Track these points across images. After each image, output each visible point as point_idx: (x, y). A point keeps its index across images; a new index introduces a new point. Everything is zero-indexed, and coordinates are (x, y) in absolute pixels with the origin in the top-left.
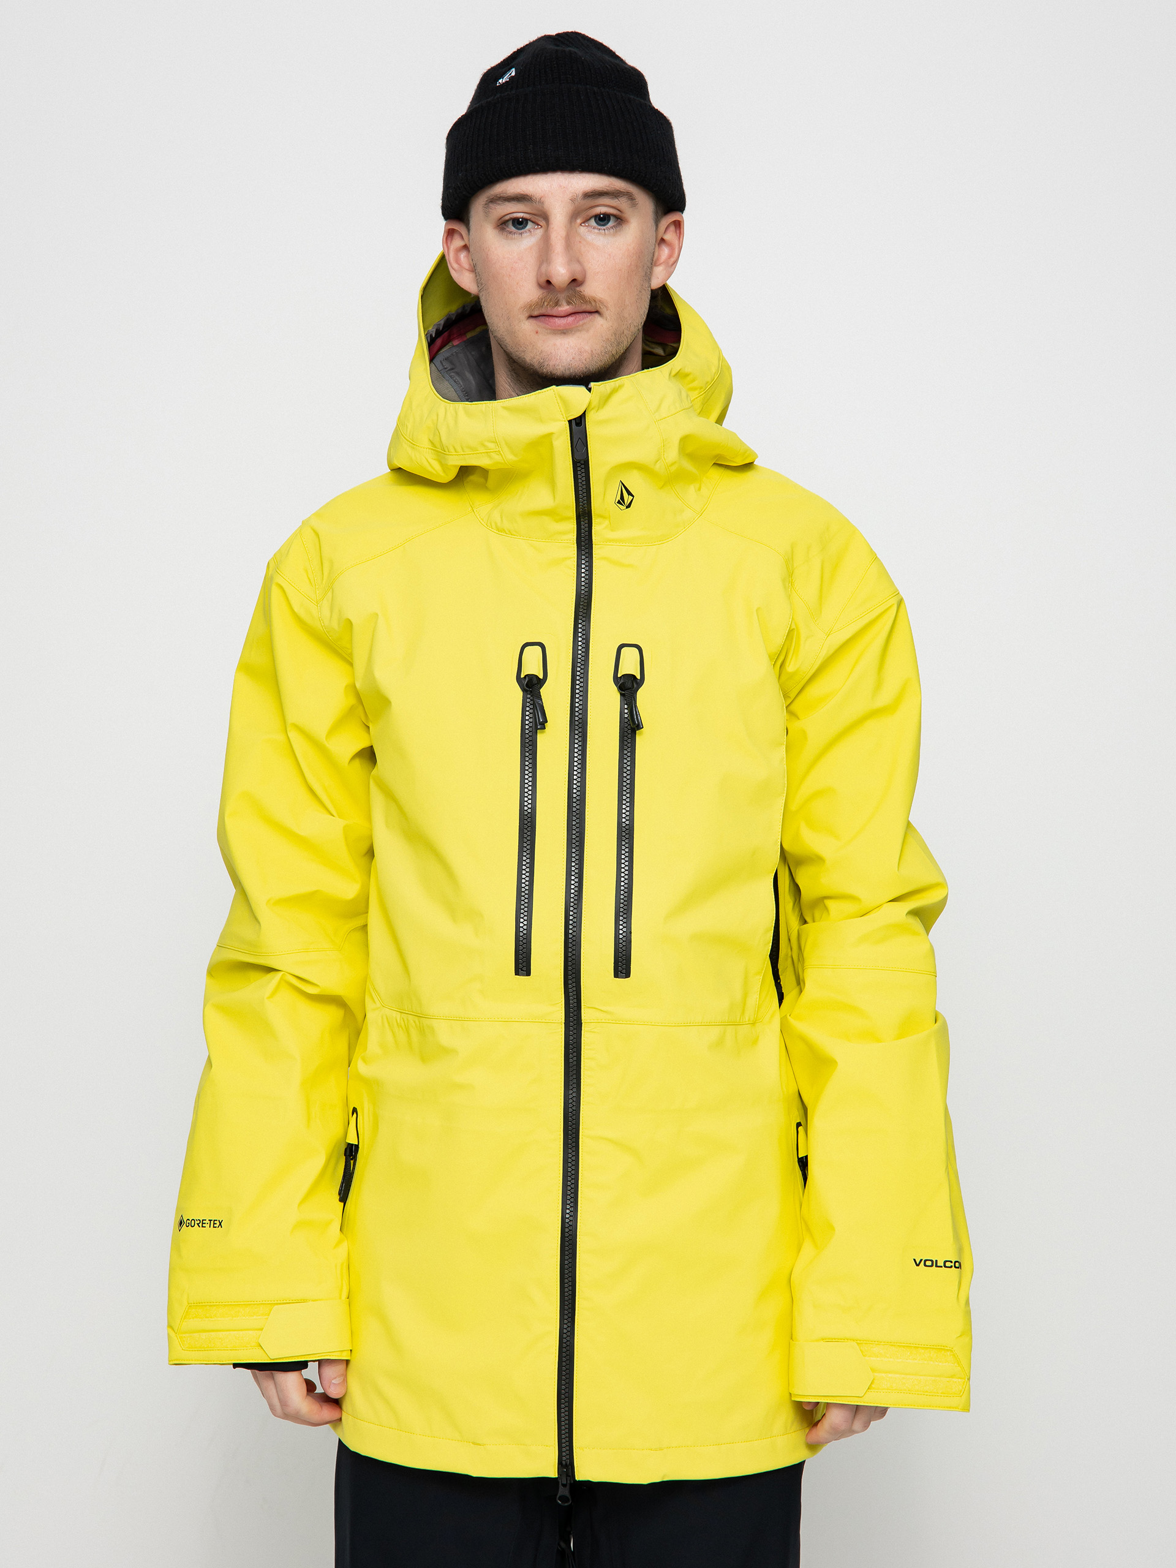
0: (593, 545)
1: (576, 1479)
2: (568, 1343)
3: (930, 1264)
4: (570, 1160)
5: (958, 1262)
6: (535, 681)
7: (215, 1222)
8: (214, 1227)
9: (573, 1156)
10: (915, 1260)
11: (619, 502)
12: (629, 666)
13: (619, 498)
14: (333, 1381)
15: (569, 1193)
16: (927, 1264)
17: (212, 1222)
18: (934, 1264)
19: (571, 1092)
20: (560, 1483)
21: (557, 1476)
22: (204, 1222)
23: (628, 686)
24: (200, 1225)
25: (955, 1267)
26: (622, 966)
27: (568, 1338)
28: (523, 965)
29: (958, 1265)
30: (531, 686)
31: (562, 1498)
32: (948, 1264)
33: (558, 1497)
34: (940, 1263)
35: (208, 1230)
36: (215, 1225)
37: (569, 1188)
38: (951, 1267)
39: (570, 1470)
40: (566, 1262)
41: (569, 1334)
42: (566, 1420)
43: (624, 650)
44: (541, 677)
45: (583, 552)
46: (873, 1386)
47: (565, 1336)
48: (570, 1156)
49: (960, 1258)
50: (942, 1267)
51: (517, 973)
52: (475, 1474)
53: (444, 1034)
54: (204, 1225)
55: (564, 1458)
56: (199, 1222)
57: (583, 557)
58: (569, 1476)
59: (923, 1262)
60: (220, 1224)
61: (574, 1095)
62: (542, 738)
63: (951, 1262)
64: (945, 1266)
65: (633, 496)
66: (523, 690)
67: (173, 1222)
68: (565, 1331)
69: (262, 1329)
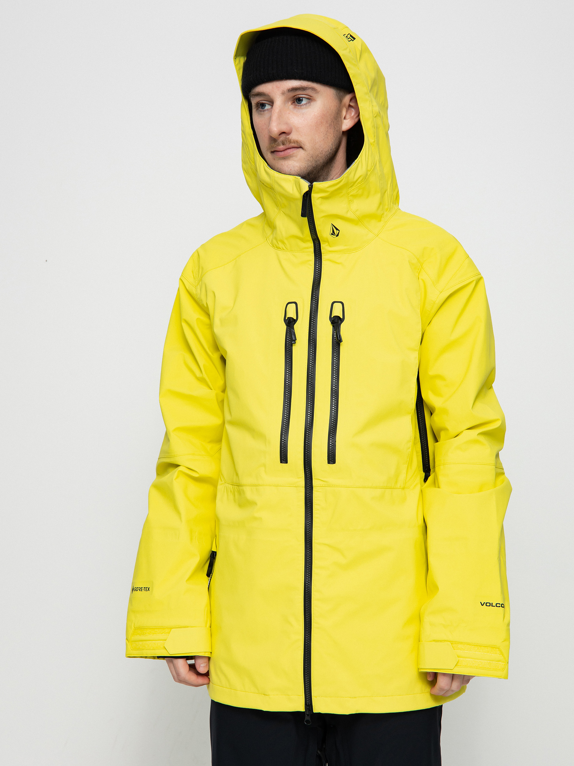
0: (322, 254)
1: (314, 712)
2: (308, 645)
3: (489, 605)
4: (308, 555)
5: (503, 604)
6: (292, 320)
7: (147, 588)
8: (146, 591)
9: (310, 553)
10: (481, 603)
11: (332, 234)
12: (337, 312)
13: (332, 232)
14: (201, 665)
15: (308, 571)
16: (487, 605)
17: (145, 588)
18: (491, 605)
19: (308, 521)
20: (306, 714)
21: (304, 711)
22: (142, 588)
23: (336, 322)
24: (140, 590)
25: (502, 607)
26: (332, 459)
27: (308, 642)
28: (284, 458)
29: (502, 606)
30: (290, 323)
31: (307, 721)
32: (498, 605)
33: (305, 720)
34: (494, 605)
35: (144, 592)
36: (146, 590)
37: (308, 569)
38: (500, 606)
39: (311, 708)
40: (307, 605)
41: (309, 640)
42: (308, 683)
43: (335, 304)
44: (295, 318)
45: (317, 258)
46: (458, 664)
47: (307, 641)
48: (308, 553)
49: (504, 602)
50: (495, 606)
51: (281, 462)
52: (265, 709)
53: (249, 494)
54: (142, 590)
55: (308, 702)
56: (139, 588)
57: (317, 260)
58: (310, 710)
59: (485, 604)
60: (149, 589)
61: (310, 522)
62: (295, 348)
63: (500, 604)
64: (496, 606)
65: (339, 231)
66: (287, 325)
67: (130, 589)
68: (307, 639)
69: (166, 640)
